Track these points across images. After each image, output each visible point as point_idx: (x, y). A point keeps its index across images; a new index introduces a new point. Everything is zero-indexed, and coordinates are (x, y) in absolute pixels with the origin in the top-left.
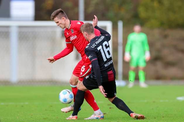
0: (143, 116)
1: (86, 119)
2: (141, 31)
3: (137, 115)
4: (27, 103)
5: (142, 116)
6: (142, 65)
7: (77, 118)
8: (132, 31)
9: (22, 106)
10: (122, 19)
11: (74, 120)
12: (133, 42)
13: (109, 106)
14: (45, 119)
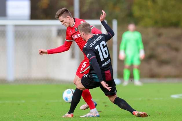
0: (146, 114)
1: (82, 116)
2: (136, 30)
3: (139, 112)
4: (23, 101)
5: (144, 114)
6: (137, 63)
7: (73, 116)
8: (127, 30)
9: (19, 105)
10: (116, 18)
11: (69, 118)
12: (127, 41)
13: (105, 104)
14: (41, 117)
